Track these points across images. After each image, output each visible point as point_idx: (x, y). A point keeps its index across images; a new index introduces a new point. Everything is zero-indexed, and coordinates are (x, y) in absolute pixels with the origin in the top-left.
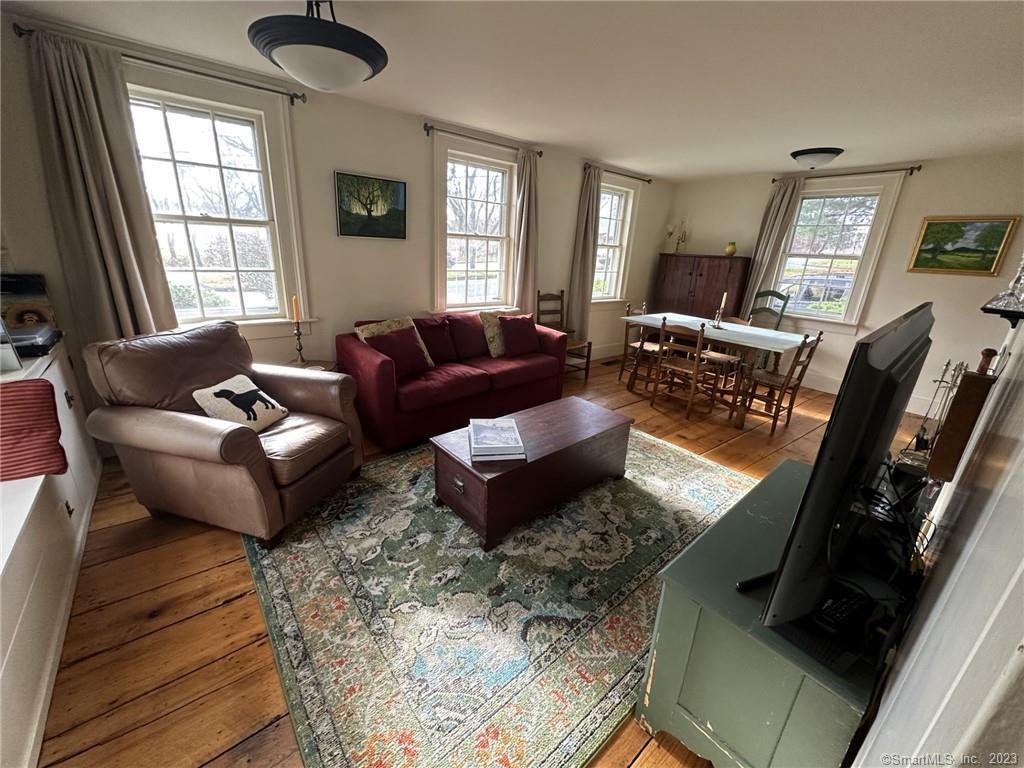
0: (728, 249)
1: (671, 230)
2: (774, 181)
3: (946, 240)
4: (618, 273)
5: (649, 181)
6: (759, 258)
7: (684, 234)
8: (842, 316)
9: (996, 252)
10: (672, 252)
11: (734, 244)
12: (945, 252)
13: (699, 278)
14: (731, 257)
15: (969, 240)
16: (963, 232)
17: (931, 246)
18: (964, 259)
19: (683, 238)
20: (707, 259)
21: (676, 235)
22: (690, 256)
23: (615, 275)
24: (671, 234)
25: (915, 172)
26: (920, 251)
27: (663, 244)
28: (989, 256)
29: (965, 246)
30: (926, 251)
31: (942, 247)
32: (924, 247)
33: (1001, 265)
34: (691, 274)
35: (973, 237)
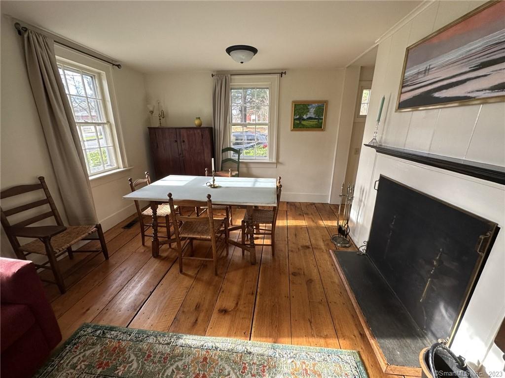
0: (197, 122)
1: (151, 109)
2: (213, 75)
3: (303, 113)
4: (114, 146)
5: (118, 66)
6: (217, 127)
7: (163, 112)
8: (267, 158)
9: (322, 119)
10: (157, 126)
11: (199, 118)
12: (304, 120)
13: (182, 143)
14: (199, 127)
15: (311, 113)
16: (308, 108)
17: (298, 117)
18: (312, 123)
19: (163, 115)
20: (185, 130)
21: (156, 114)
22: (172, 128)
23: (111, 149)
24: (152, 112)
25: (283, 75)
26: (294, 119)
27: (148, 120)
28: (320, 121)
29: (310, 116)
30: (297, 119)
31: (302, 117)
32: (295, 118)
33: (325, 125)
34: (176, 141)
35: (313, 112)
